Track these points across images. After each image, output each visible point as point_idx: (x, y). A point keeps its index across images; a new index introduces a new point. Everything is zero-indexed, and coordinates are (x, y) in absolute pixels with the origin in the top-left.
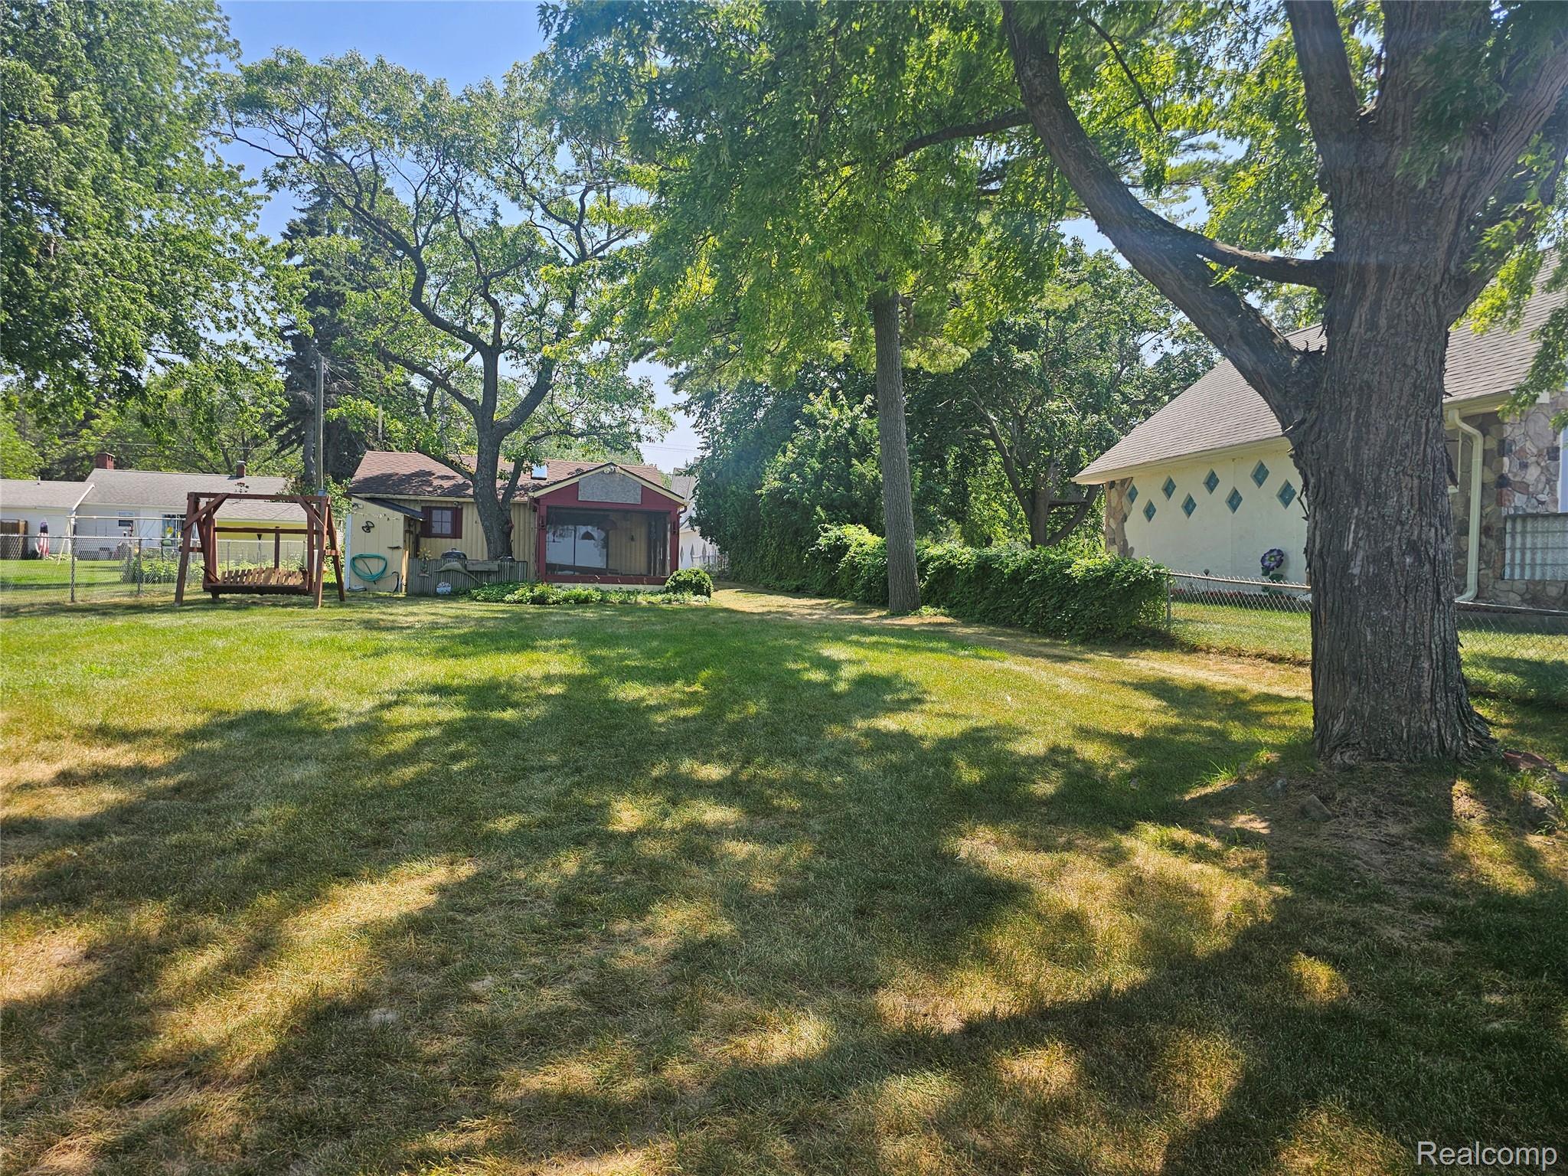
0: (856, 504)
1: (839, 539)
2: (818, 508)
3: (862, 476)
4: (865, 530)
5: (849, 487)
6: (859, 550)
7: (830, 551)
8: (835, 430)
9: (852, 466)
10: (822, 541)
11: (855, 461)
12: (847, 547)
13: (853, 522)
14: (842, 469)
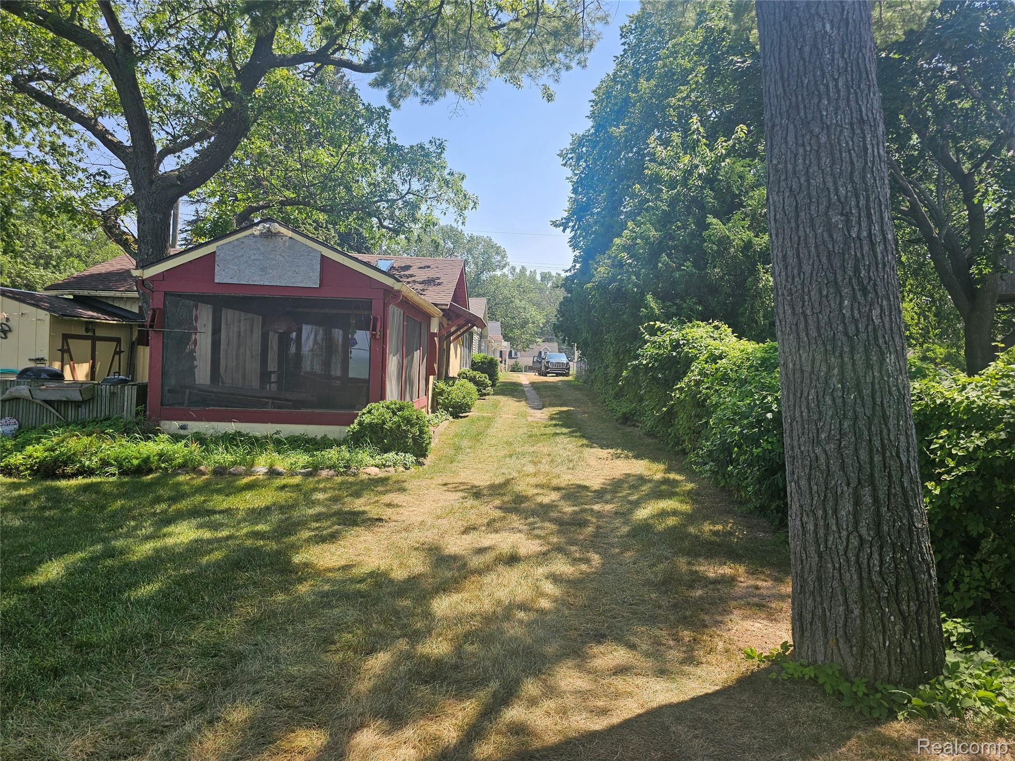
0: (714, 289)
1: (676, 345)
2: (649, 297)
3: (724, 242)
4: (726, 329)
5: (701, 261)
6: (710, 368)
7: (662, 368)
8: (685, 184)
9: (707, 226)
10: (649, 350)
11: (711, 219)
12: (689, 361)
13: (705, 317)
14: (692, 235)
